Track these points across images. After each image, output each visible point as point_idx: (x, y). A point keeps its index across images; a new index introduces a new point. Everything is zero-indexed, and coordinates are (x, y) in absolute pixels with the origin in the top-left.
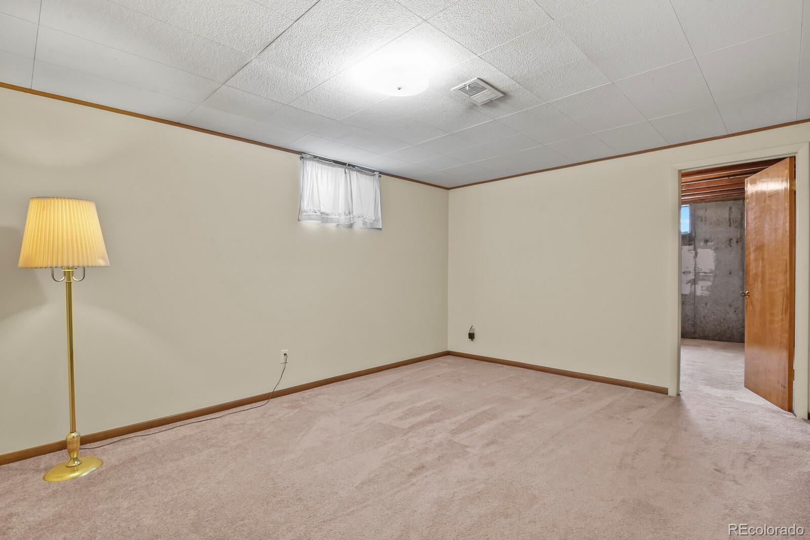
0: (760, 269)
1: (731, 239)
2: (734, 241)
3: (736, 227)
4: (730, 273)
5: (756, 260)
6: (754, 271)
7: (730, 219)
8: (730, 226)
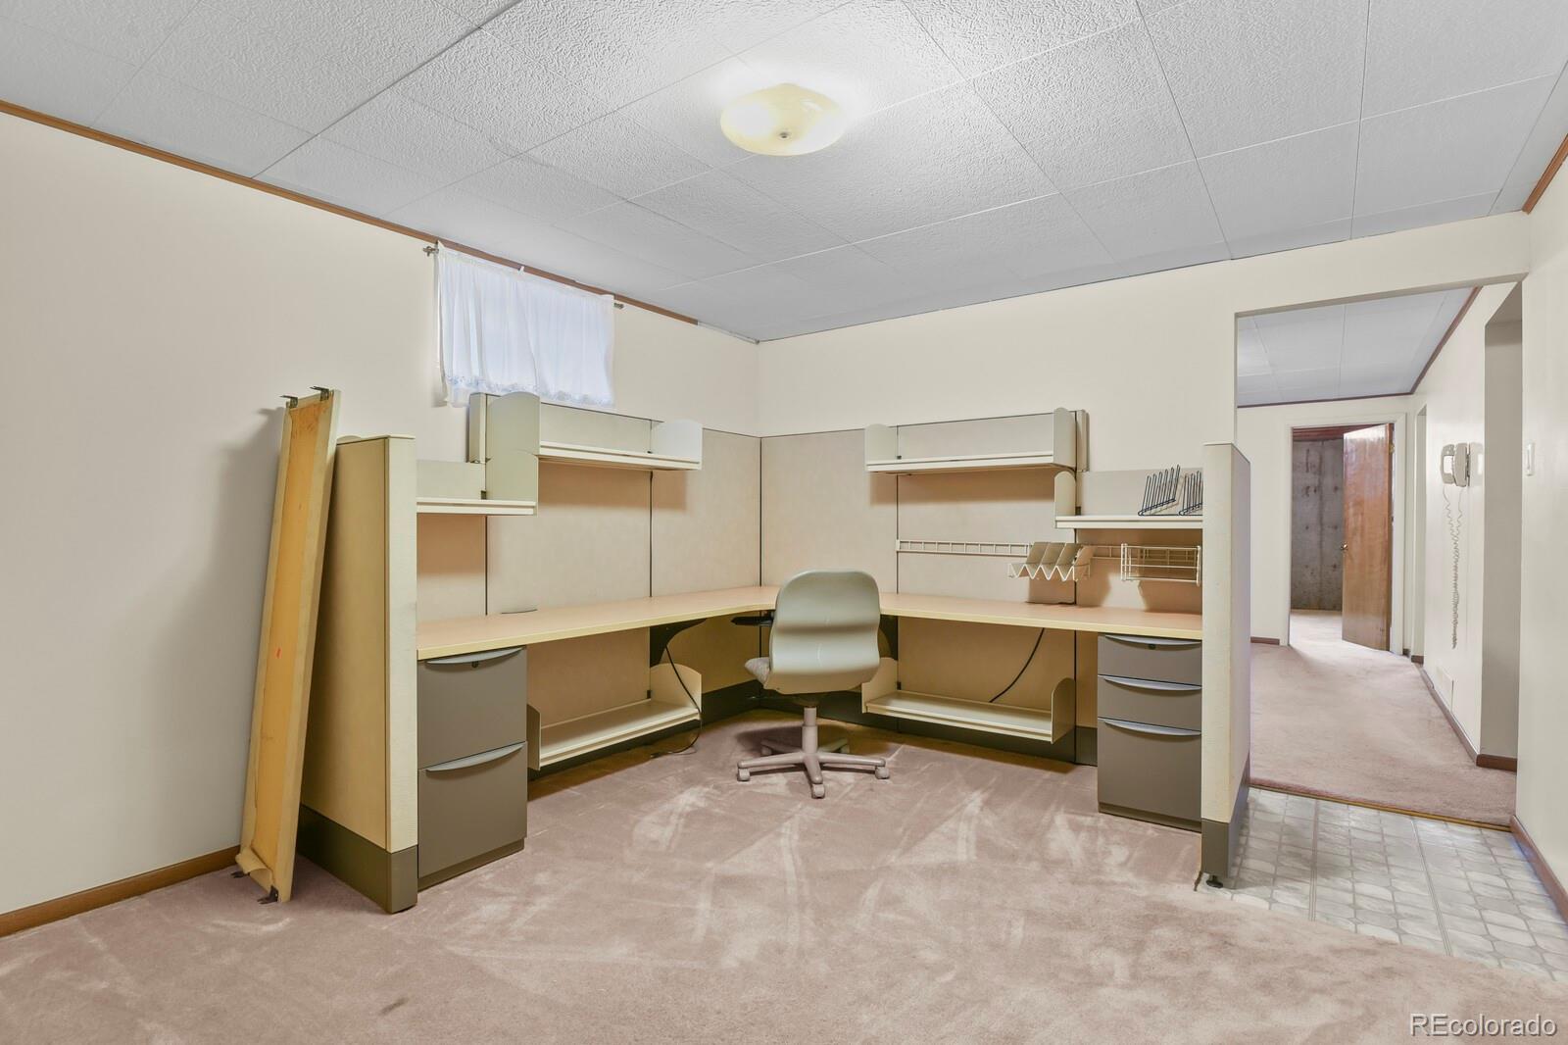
0: (1359, 523)
1: (1308, 487)
2: (1312, 489)
3: (1315, 473)
4: (1307, 528)
5: (1355, 514)
6: (1353, 525)
7: (1307, 464)
8: (1307, 471)
